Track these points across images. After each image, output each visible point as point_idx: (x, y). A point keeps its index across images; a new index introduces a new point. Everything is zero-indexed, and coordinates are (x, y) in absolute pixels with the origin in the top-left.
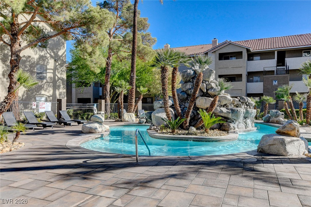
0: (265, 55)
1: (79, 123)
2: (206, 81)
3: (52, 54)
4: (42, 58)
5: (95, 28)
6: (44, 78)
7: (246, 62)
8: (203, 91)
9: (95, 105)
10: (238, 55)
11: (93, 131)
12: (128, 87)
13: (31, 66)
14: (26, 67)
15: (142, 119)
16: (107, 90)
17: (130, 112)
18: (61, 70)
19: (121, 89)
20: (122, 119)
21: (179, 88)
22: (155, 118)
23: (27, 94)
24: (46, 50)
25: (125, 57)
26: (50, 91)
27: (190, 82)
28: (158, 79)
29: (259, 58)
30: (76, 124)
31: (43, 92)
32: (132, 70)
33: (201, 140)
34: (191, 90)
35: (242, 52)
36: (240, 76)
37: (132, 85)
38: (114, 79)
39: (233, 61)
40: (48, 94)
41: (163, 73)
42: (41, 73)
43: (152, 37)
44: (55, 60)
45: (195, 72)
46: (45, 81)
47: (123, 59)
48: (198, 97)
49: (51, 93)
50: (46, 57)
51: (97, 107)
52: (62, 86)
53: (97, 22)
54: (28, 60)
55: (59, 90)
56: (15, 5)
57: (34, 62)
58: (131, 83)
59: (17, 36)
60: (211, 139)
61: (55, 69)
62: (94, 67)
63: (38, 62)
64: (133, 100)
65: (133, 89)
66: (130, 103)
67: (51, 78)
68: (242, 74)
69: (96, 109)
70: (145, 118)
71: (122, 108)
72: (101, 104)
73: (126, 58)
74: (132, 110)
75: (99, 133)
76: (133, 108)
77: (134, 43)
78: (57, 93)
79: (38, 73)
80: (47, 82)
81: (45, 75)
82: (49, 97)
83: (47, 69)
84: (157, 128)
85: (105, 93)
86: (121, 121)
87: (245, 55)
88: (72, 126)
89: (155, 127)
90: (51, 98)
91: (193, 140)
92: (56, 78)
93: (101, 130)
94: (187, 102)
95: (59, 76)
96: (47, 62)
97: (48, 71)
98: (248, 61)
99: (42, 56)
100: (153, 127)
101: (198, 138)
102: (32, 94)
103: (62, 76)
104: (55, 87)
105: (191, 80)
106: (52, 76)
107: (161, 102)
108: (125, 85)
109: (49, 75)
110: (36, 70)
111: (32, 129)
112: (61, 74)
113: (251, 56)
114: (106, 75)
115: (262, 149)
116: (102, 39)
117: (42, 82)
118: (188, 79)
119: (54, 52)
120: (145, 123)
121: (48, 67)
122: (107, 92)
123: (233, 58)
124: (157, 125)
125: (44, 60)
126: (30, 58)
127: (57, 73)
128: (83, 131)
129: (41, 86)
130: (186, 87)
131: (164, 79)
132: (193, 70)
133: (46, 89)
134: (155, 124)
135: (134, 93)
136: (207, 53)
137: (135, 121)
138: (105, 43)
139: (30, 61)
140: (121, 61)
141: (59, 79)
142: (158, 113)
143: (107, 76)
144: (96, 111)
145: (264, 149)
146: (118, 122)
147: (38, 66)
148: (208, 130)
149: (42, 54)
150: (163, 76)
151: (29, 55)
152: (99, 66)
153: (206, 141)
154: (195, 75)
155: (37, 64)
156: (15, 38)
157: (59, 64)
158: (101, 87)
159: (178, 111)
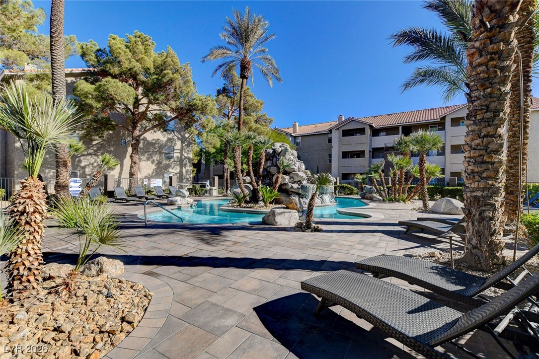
0: (391, 130)
3: (179, 136)
4: (169, 140)
5: (197, 114)
6: (172, 157)
7: (369, 138)
9: (208, 181)
10: (362, 131)
11: (174, 203)
13: (159, 147)
14: (155, 148)
18: (188, 150)
23: (156, 171)
24: (174, 133)
26: (177, 169)
29: (384, 133)
31: (170, 170)
35: (364, 128)
36: (363, 152)
39: (358, 138)
40: (175, 172)
42: (169, 153)
43: (267, 117)
44: (182, 142)
46: (172, 160)
49: (178, 170)
50: (173, 139)
52: (188, 165)
53: (199, 108)
54: (157, 142)
55: (185, 168)
56: (126, 100)
57: (163, 144)
59: (137, 124)
60: (261, 212)
61: (182, 150)
63: (166, 143)
67: (178, 157)
68: (364, 151)
69: (209, 185)
71: (228, 184)
72: (214, 180)
78: (184, 170)
79: (166, 154)
80: (174, 161)
81: (172, 155)
82: (176, 174)
83: (174, 150)
87: (368, 131)
90: (178, 175)
92: (183, 157)
95: (186, 155)
96: (175, 144)
97: (175, 151)
98: (373, 136)
99: (170, 138)
101: (252, 211)
102: (160, 171)
103: (189, 155)
104: (182, 165)
106: (179, 156)
108: (230, 163)
109: (176, 155)
110: (164, 151)
111: (134, 201)
112: (188, 154)
113: (376, 132)
116: (206, 123)
117: (170, 161)
119: (180, 135)
121: (175, 148)
123: (358, 134)
125: (172, 142)
126: (159, 141)
127: (183, 153)
129: (169, 164)
132: (273, 149)
133: (174, 167)
136: (331, 130)
139: (159, 143)
141: (186, 158)
142: (235, 188)
143: (225, 155)
147: (166, 148)
148: (268, 203)
149: (170, 136)
151: (158, 138)
152: (213, 146)
155: (165, 146)
156: (135, 126)
157: (186, 145)
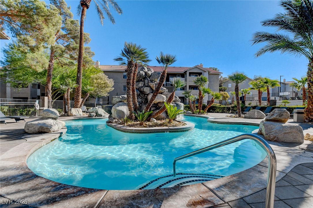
1: (17, 119)
2: (154, 81)
8: (153, 89)
9: (37, 101)
12: (75, 86)
15: (92, 113)
16: (48, 89)
17: (77, 107)
19: (67, 88)
20: (69, 114)
21: (112, 90)
22: (117, 112)
25: (66, 63)
27: (142, 81)
28: (96, 83)
30: (14, 120)
32: (79, 71)
33: (177, 131)
34: (143, 88)
37: (79, 84)
38: (55, 80)
41: (131, 67)
45: (146, 73)
47: (64, 65)
48: (149, 94)
51: (39, 103)
58: (78, 82)
62: (35, 66)
64: (79, 97)
65: (79, 87)
66: (77, 99)
69: (38, 105)
70: (94, 112)
71: (68, 103)
72: (43, 100)
73: (66, 65)
74: (79, 106)
75: (54, 132)
76: (80, 104)
77: (81, 48)
84: (118, 121)
85: (47, 92)
86: (68, 116)
88: (7, 123)
89: (117, 120)
91: (169, 131)
93: (57, 128)
94: (140, 98)
100: (114, 120)
101: (174, 129)
105: (143, 80)
107: (121, 97)
108: (72, 83)
114: (48, 75)
115: (277, 138)
118: (141, 78)
120: (95, 117)
122: (49, 90)
124: (117, 118)
128: (27, 131)
130: (139, 85)
131: (130, 73)
132: (144, 72)
134: (116, 117)
135: (80, 91)
137: (82, 115)
138: (51, 41)
140: (62, 66)
142: (119, 107)
143: (49, 77)
144: (39, 107)
145: (279, 138)
146: (64, 116)
148: (172, 120)
150: (130, 70)
153: (181, 131)
154: (146, 76)
158: (39, 88)
159: (136, 105)
